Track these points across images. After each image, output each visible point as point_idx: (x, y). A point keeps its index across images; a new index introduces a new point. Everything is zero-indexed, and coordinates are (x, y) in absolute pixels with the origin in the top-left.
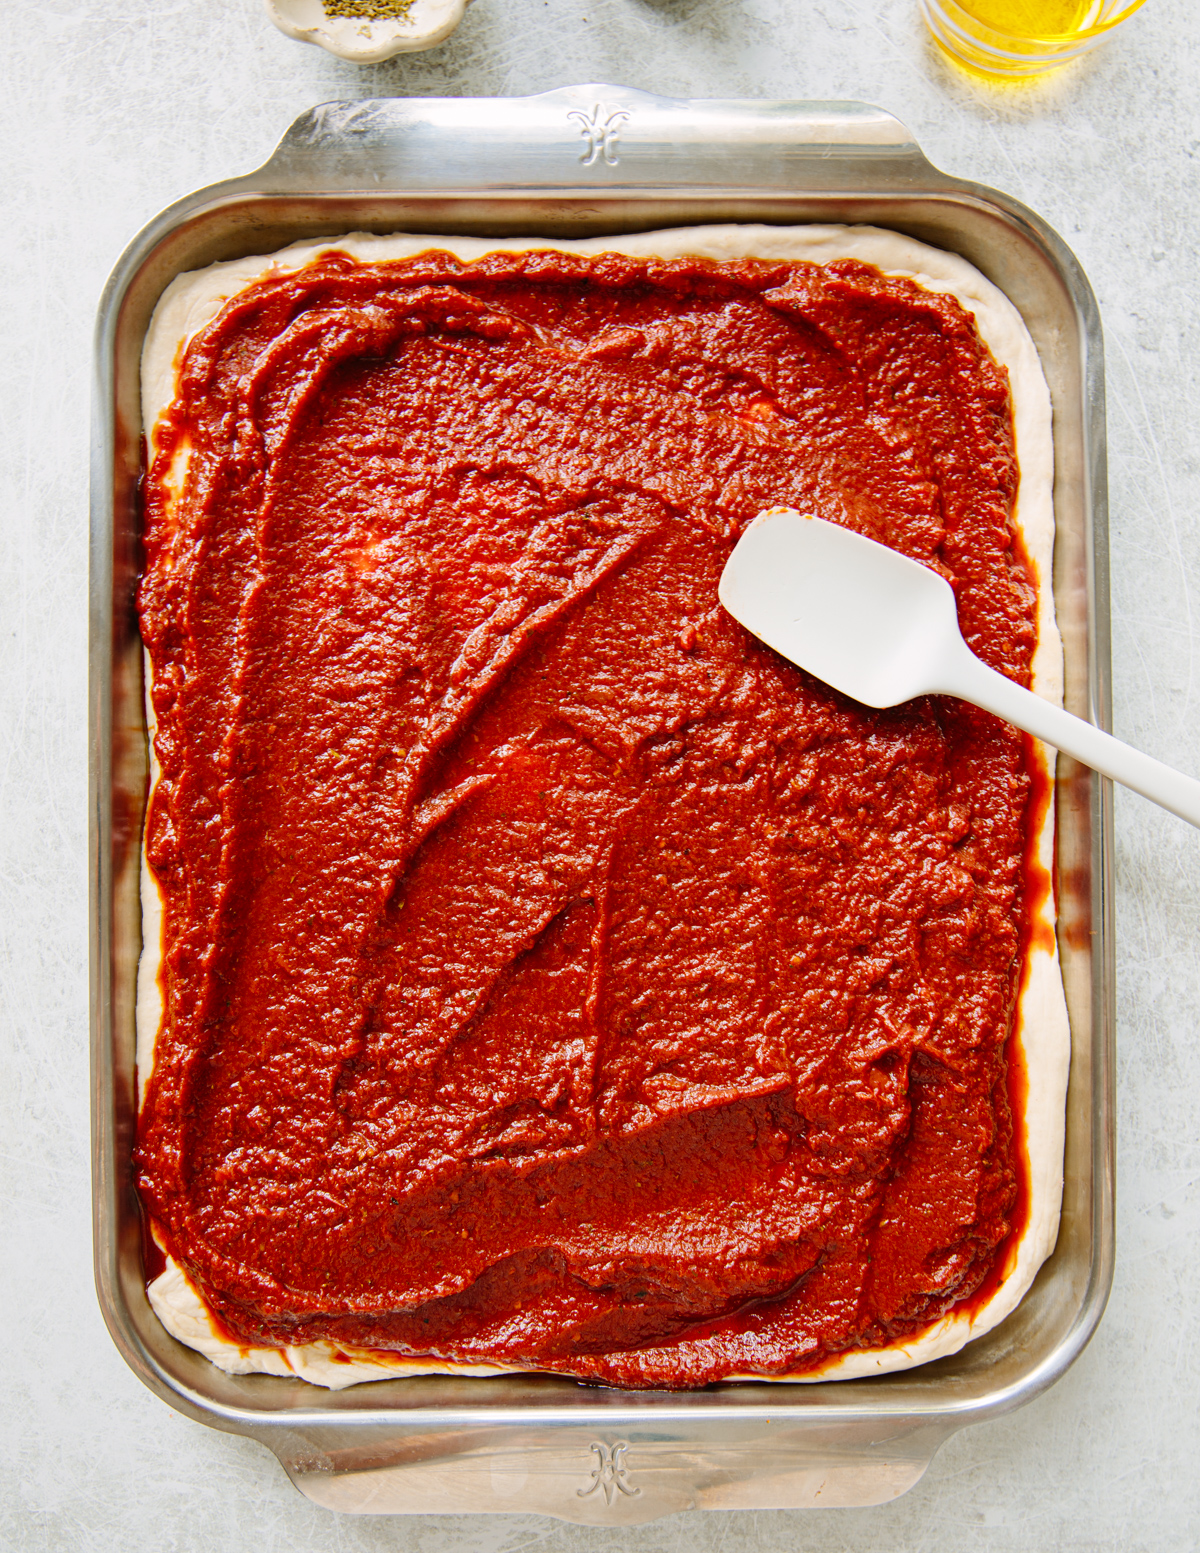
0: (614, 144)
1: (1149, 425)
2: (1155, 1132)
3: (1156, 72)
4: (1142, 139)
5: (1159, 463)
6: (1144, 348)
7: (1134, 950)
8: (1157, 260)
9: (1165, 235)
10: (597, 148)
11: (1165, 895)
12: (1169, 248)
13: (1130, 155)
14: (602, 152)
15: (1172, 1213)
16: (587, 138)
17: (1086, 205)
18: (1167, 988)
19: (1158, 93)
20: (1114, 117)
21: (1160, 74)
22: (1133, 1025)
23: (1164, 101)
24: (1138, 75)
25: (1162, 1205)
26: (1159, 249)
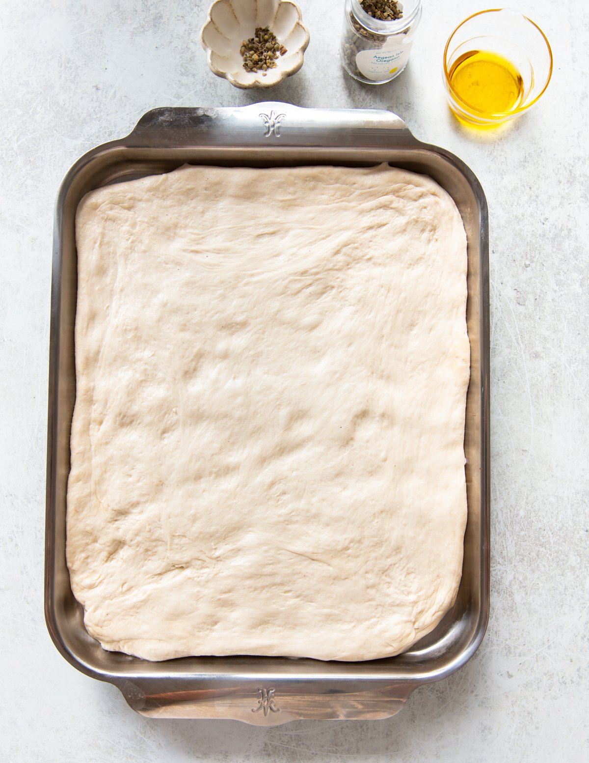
0: (279, 128)
1: (519, 336)
2: (506, 640)
3: (530, 188)
4: (523, 216)
5: (523, 353)
6: (519, 304)
7: (501, 561)
8: (527, 267)
9: (531, 256)
10: (272, 129)
11: (515, 538)
12: (532, 262)
13: (518, 222)
14: (274, 131)
15: (512, 676)
16: (267, 125)
17: (498, 242)
18: (514, 578)
19: (531, 197)
20: (512, 206)
21: (532, 189)
22: (499, 593)
23: (533, 200)
24: (523, 189)
25: (508, 672)
26: (528, 263)
